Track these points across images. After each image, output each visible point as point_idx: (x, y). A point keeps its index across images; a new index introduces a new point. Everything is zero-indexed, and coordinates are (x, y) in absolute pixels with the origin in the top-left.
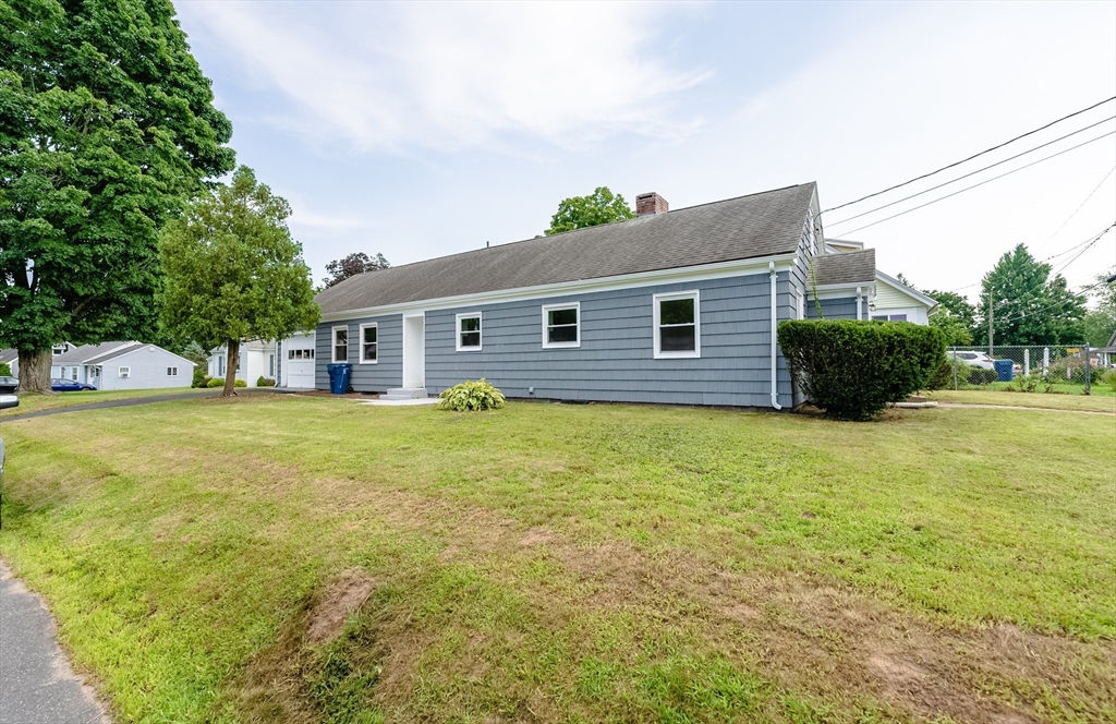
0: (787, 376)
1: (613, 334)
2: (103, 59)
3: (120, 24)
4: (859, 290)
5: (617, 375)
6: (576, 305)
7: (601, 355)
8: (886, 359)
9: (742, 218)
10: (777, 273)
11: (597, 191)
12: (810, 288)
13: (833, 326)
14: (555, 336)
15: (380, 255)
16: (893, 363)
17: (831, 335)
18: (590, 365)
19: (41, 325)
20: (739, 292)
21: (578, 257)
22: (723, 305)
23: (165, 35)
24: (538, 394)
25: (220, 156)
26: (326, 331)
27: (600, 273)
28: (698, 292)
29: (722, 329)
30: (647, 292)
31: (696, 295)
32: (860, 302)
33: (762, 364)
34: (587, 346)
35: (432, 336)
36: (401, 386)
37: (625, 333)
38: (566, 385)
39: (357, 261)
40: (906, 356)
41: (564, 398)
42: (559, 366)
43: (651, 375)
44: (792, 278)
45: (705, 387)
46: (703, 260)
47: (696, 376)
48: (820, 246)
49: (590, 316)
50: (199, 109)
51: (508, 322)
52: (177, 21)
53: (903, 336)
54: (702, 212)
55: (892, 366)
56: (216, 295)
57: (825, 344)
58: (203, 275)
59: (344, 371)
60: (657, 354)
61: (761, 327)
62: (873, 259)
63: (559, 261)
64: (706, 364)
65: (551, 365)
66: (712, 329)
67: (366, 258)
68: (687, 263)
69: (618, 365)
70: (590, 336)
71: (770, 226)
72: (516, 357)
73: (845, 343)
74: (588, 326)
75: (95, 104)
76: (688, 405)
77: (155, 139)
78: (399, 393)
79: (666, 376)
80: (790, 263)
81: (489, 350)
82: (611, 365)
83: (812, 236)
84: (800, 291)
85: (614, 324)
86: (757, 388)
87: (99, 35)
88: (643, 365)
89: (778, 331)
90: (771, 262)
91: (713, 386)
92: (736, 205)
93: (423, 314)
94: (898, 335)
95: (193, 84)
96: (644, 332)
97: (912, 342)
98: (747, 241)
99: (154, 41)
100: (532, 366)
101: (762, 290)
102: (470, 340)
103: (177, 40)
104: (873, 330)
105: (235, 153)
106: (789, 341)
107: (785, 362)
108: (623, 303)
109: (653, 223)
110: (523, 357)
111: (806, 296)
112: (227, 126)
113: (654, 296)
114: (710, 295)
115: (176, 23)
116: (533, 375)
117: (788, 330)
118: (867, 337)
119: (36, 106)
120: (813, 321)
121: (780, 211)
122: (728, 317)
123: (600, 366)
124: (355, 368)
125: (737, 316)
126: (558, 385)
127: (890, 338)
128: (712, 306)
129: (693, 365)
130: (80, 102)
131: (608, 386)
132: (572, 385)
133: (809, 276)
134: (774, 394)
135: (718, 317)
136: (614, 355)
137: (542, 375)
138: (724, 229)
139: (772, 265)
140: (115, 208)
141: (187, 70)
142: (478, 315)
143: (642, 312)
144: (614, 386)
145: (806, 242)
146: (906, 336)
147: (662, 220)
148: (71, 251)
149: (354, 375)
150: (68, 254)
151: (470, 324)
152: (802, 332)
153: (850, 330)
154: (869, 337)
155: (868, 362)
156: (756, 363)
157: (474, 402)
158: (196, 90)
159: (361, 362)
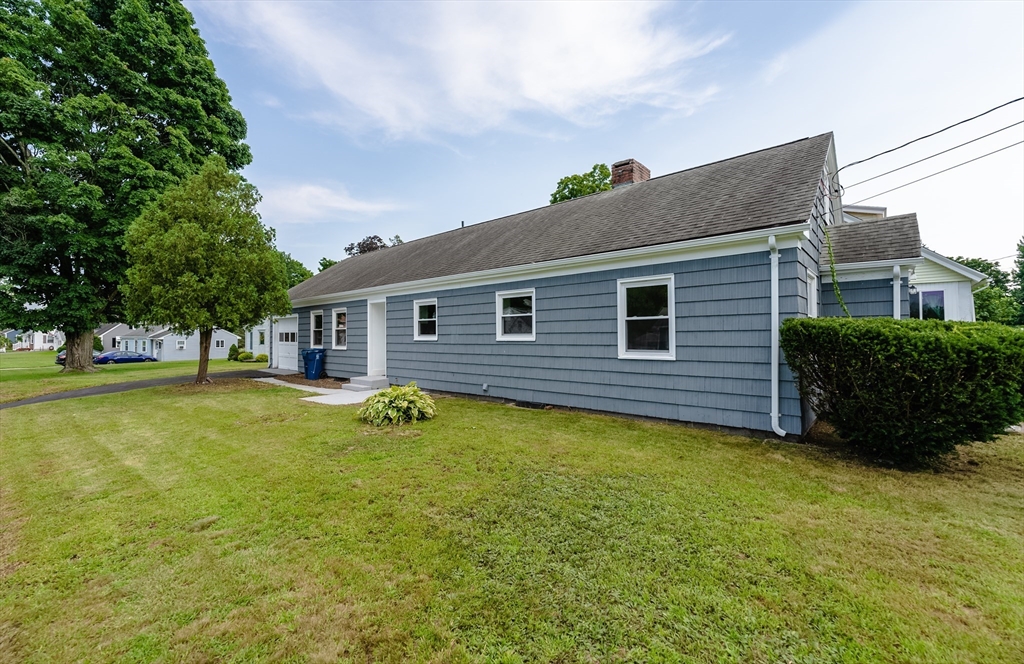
0: (793, 391)
1: (572, 327)
2: (125, 67)
3: (141, 34)
4: (897, 269)
5: (576, 376)
6: (531, 292)
7: (558, 351)
8: (961, 385)
9: (734, 182)
10: (780, 251)
11: (595, 168)
12: (826, 267)
13: (868, 331)
14: (510, 326)
15: (397, 237)
16: (973, 392)
17: (865, 345)
18: (547, 363)
19: (78, 309)
20: (726, 276)
21: (541, 235)
22: (705, 294)
23: (183, 43)
24: (493, 392)
25: (235, 151)
26: (305, 315)
27: (556, 255)
28: (672, 276)
29: (703, 324)
30: (610, 277)
31: (670, 281)
32: (897, 285)
33: (759, 373)
34: (543, 340)
35: (393, 323)
36: (366, 374)
37: (584, 327)
38: (521, 384)
39: (372, 243)
40: (997, 383)
41: (519, 398)
42: (513, 361)
43: (615, 379)
44: (801, 257)
45: (681, 398)
46: (679, 235)
47: (670, 383)
48: (837, 214)
49: (546, 305)
50: (212, 108)
51: (462, 310)
52: (196, 30)
53: (993, 350)
54: (686, 178)
55: (973, 396)
56: (174, 285)
57: (855, 357)
58: (162, 266)
59: (318, 357)
60: (623, 353)
61: (758, 323)
62: (915, 227)
63: (521, 241)
64: (684, 369)
65: (504, 360)
66: (690, 325)
67: (380, 240)
68: (659, 239)
69: (577, 364)
70: (546, 328)
71: (771, 189)
72: (470, 350)
73: (890, 358)
74: (545, 316)
75: (115, 107)
76: (660, 419)
77: (171, 137)
78: (360, 382)
79: (632, 381)
80: (799, 237)
81: (445, 340)
82: (569, 364)
83: (827, 199)
84: (812, 272)
85: (572, 315)
86: (752, 404)
87: (124, 46)
88: (607, 365)
89: (781, 332)
90: (771, 237)
91: (693, 399)
92: (728, 167)
93: (385, 300)
94: (982, 347)
95: (205, 85)
96: (606, 326)
97: (1009, 359)
98: (738, 210)
99: (171, 47)
100: (486, 360)
101: (759, 274)
102: (428, 328)
103: (196, 47)
104: (937, 339)
105: (249, 147)
106: (797, 349)
107: (790, 374)
108: (583, 290)
109: (629, 193)
110: (478, 350)
111: (820, 278)
112: (242, 123)
113: (619, 282)
114: (688, 280)
115: (195, 32)
116: (487, 370)
117: (796, 333)
118: (927, 350)
119: (61, 111)
120: (835, 321)
121: (785, 169)
122: (711, 309)
123: (557, 364)
124: (329, 353)
125: (724, 308)
126: (512, 383)
127: (970, 353)
128: (691, 295)
129: (666, 369)
130: (102, 107)
131: (565, 388)
132: (527, 384)
133: (824, 252)
134: (775, 414)
135: (699, 309)
136: (573, 352)
137: (496, 371)
138: (709, 196)
139: (772, 240)
140: (131, 202)
141: (200, 73)
142: (433, 301)
143: (604, 300)
144: (574, 389)
145: (820, 208)
146: (998, 351)
147: (640, 189)
148: (93, 242)
149: (329, 360)
150: (91, 246)
151: (428, 311)
152: (818, 336)
153: (897, 338)
154: (932, 351)
155: (929, 388)
156: (749, 372)
157: (392, 414)
158: (209, 91)
159: (334, 347)
